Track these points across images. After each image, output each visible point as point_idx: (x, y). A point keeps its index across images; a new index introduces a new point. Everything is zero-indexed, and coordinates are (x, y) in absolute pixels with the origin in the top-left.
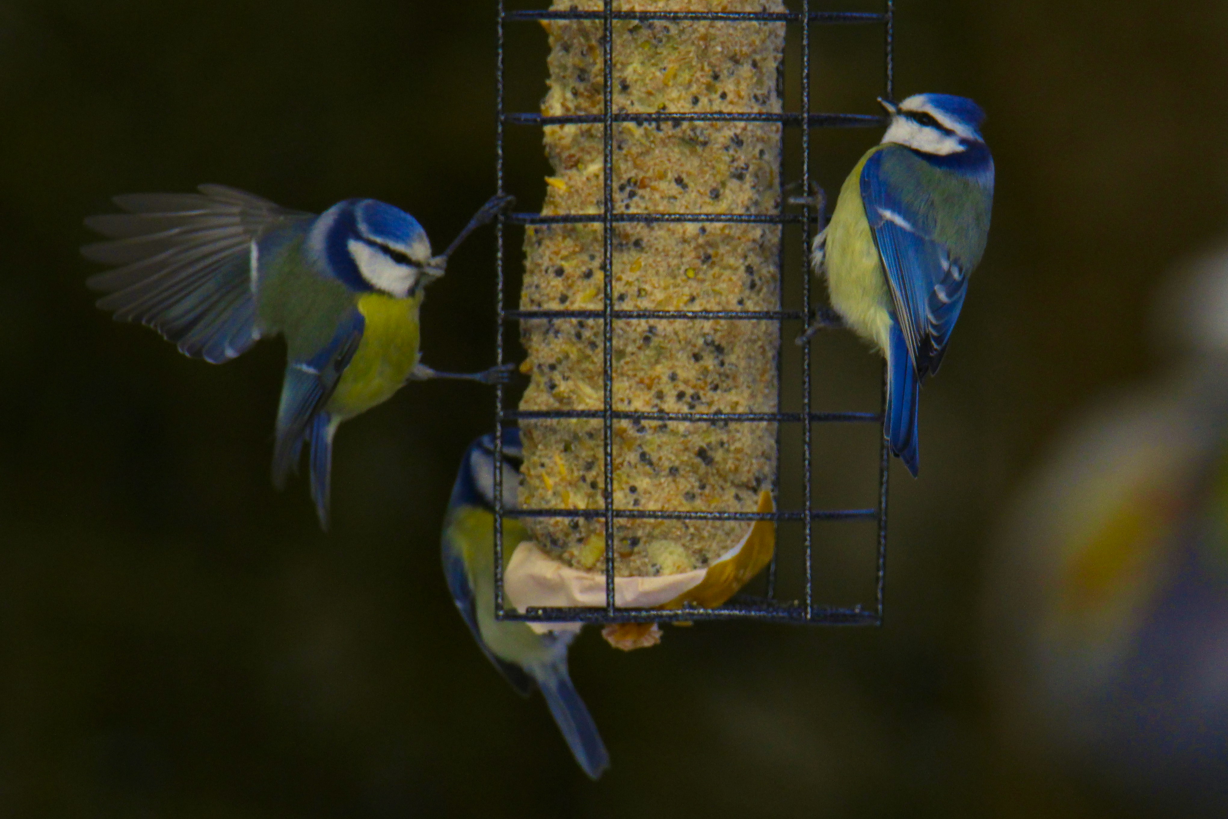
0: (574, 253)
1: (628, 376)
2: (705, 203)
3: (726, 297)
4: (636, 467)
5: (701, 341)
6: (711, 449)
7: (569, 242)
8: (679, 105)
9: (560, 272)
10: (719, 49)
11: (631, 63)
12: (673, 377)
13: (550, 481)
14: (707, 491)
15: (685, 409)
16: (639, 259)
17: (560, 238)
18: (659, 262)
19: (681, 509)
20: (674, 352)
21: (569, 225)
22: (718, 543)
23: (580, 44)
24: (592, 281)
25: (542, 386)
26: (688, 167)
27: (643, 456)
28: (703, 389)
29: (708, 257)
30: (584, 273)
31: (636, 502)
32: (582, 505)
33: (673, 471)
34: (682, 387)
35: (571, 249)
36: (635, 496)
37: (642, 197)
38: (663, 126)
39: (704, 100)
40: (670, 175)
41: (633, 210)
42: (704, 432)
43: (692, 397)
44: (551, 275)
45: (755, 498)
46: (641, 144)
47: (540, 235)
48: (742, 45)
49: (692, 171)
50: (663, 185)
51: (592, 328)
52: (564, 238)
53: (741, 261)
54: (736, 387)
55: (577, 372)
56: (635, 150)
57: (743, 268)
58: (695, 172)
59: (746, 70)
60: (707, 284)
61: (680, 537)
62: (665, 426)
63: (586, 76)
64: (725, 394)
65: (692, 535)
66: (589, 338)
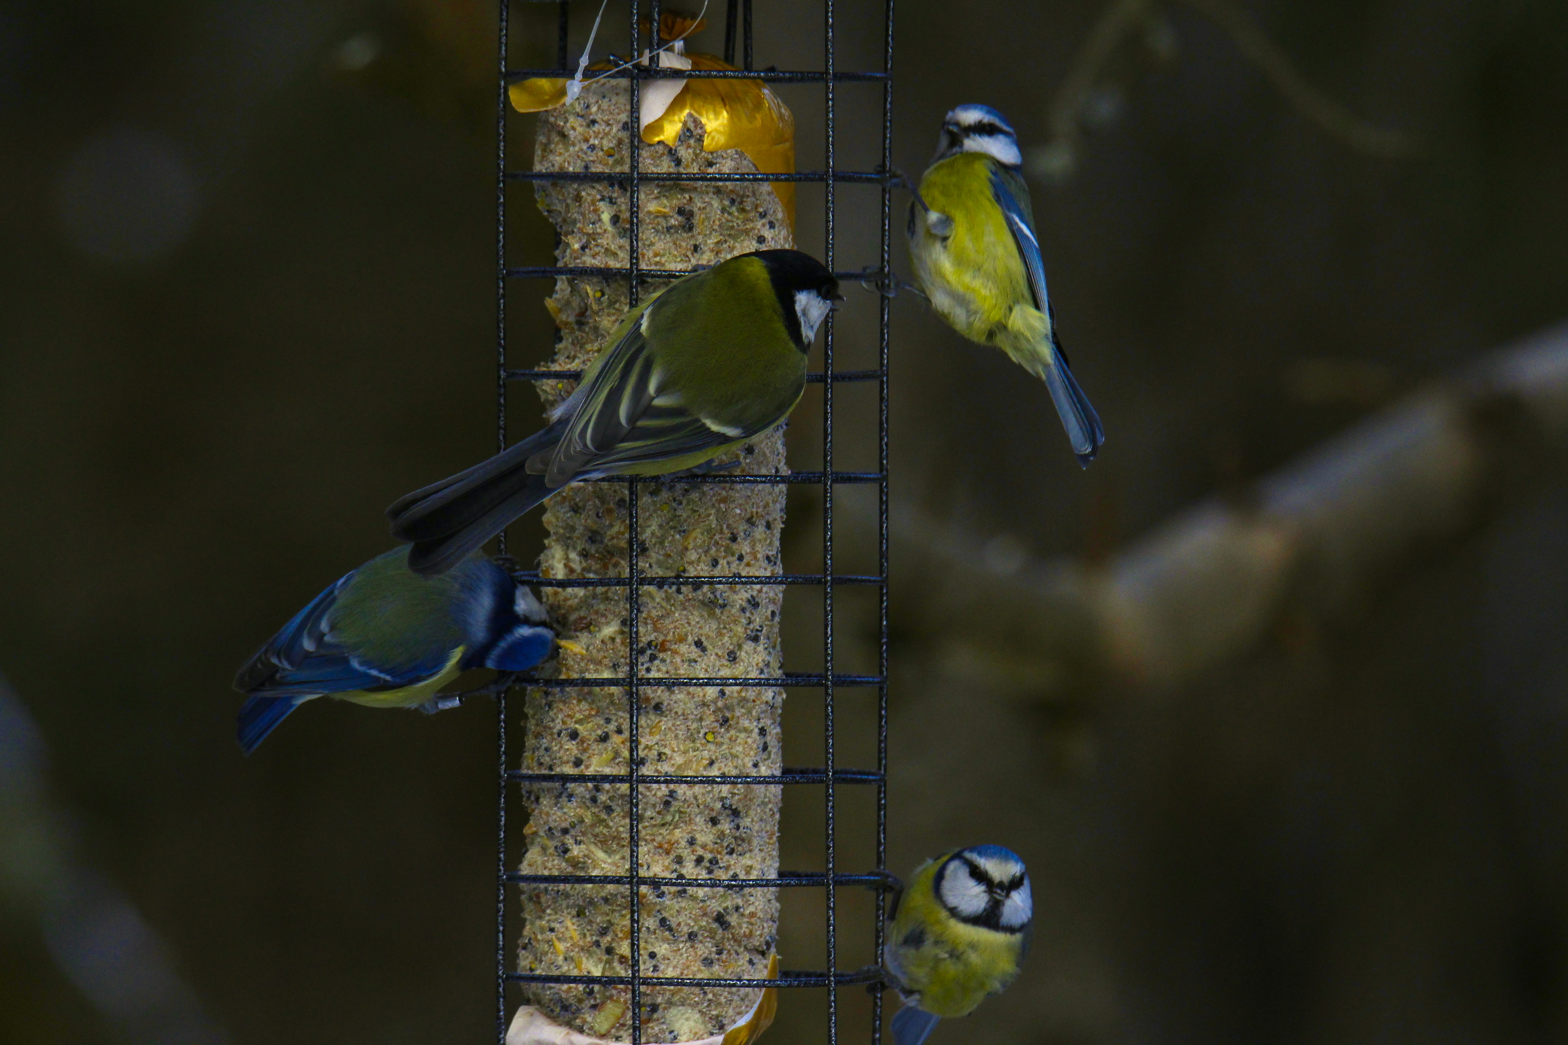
0: (590, 716)
1: (646, 840)
2: (723, 665)
3: (742, 760)
4: (655, 933)
5: (719, 805)
6: (728, 914)
7: (584, 706)
8: (699, 568)
9: (574, 735)
10: (738, 511)
11: (650, 526)
12: (692, 842)
13: (561, 947)
14: (724, 956)
15: (704, 875)
16: (659, 722)
17: (575, 702)
18: (678, 725)
19: (699, 976)
20: (692, 816)
21: (586, 689)
22: (734, 1008)
23: (595, 505)
24: (609, 745)
25: (551, 850)
26: (706, 630)
27: (663, 921)
28: (719, 853)
29: (726, 720)
30: (600, 737)
31: (655, 968)
32: (597, 972)
33: (692, 936)
34: (700, 852)
35: (587, 713)
36: (654, 962)
37: (663, 661)
38: (684, 589)
39: (723, 562)
40: (690, 638)
41: (654, 674)
42: (721, 896)
43: (711, 862)
44: (565, 739)
45: (765, 962)
46: (662, 607)
47: (550, 698)
48: (758, 507)
49: (710, 634)
50: (683, 648)
51: (608, 792)
52: (579, 701)
53: (755, 724)
54: (751, 851)
55: (590, 836)
56: (654, 613)
57: (756, 730)
58: (713, 635)
59: (759, 531)
60: (724, 747)
61: (697, 1003)
62: (685, 891)
63: (598, 538)
64: (740, 858)
65: (710, 1000)
66: (605, 802)
